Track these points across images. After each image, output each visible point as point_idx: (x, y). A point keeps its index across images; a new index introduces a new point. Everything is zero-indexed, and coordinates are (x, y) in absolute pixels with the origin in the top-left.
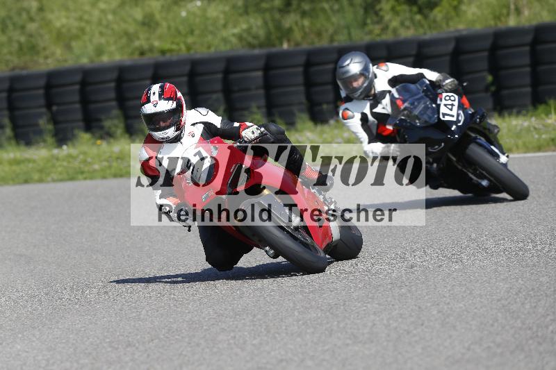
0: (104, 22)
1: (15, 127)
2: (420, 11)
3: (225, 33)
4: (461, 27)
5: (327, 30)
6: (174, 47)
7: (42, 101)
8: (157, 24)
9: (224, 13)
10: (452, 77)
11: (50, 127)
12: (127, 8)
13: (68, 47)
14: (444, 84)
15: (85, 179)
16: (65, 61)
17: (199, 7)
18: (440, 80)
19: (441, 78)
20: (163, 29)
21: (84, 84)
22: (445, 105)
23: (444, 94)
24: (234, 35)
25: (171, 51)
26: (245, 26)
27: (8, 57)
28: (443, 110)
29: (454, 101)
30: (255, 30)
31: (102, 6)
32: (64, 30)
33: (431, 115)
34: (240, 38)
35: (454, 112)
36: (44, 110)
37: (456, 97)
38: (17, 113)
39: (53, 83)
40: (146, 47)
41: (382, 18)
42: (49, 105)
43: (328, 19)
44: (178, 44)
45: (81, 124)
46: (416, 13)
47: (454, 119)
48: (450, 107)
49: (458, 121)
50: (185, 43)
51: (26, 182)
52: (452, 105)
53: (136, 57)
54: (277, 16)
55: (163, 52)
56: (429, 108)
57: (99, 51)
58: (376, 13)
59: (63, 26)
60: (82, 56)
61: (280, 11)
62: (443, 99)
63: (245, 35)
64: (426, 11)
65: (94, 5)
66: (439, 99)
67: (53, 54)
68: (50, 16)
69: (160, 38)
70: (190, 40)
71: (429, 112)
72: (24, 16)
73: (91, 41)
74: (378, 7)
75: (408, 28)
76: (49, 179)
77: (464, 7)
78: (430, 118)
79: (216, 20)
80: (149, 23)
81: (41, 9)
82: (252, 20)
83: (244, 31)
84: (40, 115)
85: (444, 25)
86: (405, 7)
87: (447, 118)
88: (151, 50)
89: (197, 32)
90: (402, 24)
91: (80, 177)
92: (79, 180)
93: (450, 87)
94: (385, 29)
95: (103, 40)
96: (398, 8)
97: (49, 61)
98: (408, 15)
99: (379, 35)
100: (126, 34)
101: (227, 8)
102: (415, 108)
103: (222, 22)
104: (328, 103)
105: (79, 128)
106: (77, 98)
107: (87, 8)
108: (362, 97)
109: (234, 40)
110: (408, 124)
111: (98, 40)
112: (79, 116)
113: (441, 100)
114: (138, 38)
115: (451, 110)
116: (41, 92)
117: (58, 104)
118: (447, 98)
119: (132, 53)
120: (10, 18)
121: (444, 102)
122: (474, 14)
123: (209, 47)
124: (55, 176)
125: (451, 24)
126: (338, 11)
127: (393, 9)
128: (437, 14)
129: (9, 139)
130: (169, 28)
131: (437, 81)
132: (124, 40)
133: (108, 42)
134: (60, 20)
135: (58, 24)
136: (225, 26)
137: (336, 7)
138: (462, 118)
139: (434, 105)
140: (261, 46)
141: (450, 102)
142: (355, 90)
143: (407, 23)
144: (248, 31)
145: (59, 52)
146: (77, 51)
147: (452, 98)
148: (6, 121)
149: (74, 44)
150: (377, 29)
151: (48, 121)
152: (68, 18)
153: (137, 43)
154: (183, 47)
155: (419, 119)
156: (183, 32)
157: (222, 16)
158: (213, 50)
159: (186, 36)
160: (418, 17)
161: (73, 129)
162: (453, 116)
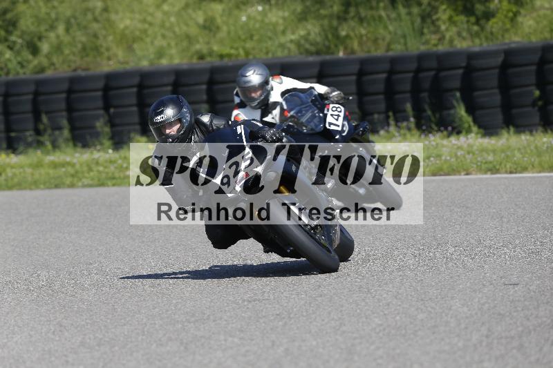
0: (167, 25)
1: (73, 129)
2: (477, 23)
3: (283, 40)
4: (517, 39)
5: (384, 39)
6: (233, 51)
7: (100, 103)
8: (218, 28)
9: (284, 19)
10: (338, 90)
11: (107, 129)
12: (190, 11)
13: (130, 49)
14: (331, 96)
15: (114, 185)
16: (127, 63)
17: (259, 13)
18: (328, 93)
19: (329, 91)
20: (223, 34)
21: (141, 87)
22: (332, 115)
23: (331, 106)
24: (291, 41)
25: (229, 56)
26: (302, 33)
27: (72, 57)
28: (329, 119)
29: (340, 112)
30: (312, 37)
31: (166, 7)
32: (127, 32)
33: (317, 123)
34: (298, 45)
35: (340, 122)
36: (102, 112)
37: (343, 109)
38: (76, 114)
39: (111, 85)
40: (205, 51)
41: (439, 27)
42: (106, 108)
43: (386, 27)
44: (237, 49)
45: (138, 127)
46: (473, 24)
47: (339, 129)
48: (336, 117)
49: (343, 131)
50: (244, 48)
51: (57, 186)
52: (338, 116)
53: (195, 61)
54: (335, 23)
55: (221, 56)
56: (316, 117)
57: (160, 54)
58: (433, 22)
59: (126, 28)
60: (143, 59)
61: (339, 18)
62: (330, 110)
63: (302, 42)
64: (483, 22)
65: (158, 6)
66: (326, 109)
67: (116, 55)
68: (113, 17)
69: (221, 42)
70: (249, 45)
71: (316, 121)
72: (90, 16)
73: (152, 43)
74: (434, 17)
75: (464, 39)
76: (80, 184)
77: (520, 19)
78: (317, 126)
79: (275, 25)
80: (209, 27)
81: (106, 10)
82: (309, 27)
83: (302, 37)
84: (97, 118)
85: (500, 37)
86: (462, 18)
87: (333, 127)
88: (211, 53)
89: (255, 38)
90: (459, 34)
91: (109, 183)
92: (108, 186)
93: (336, 99)
94: (442, 39)
95: (164, 43)
96: (456, 18)
97: (111, 63)
98: (465, 26)
99: (436, 45)
100: (188, 37)
101: (286, 14)
102: (303, 116)
103: (281, 28)
104: (379, 113)
105: (135, 131)
106: (134, 100)
107: (151, 10)
108: (258, 106)
109: (293, 47)
110: (295, 130)
111: (159, 42)
112: (136, 119)
113: (328, 111)
114: (198, 42)
115: (337, 120)
116: (100, 93)
117: (116, 107)
118: (334, 109)
119: (192, 57)
120: (75, 18)
121: (331, 112)
122: (530, 27)
123: (267, 53)
124: (86, 181)
125: (507, 36)
126: (395, 20)
127: (450, 18)
128: (494, 25)
129: (67, 140)
130: (229, 33)
131: (325, 94)
132: (185, 44)
133: (169, 45)
134: (125, 21)
135: (122, 26)
136: (284, 32)
137: (393, 15)
138: (346, 129)
139: (321, 115)
140: (318, 53)
141: (336, 113)
142: (253, 99)
143: (464, 34)
144: (306, 38)
145: (120, 53)
146: (139, 53)
147: (339, 110)
148: (65, 123)
149: (135, 46)
150: (434, 39)
151: (105, 124)
152: (132, 19)
153: (198, 47)
154: (242, 52)
155: (306, 127)
156: (243, 37)
157: (281, 21)
158: (270, 55)
159: (244, 41)
160: (476, 28)
161: (129, 132)
162: (338, 126)
